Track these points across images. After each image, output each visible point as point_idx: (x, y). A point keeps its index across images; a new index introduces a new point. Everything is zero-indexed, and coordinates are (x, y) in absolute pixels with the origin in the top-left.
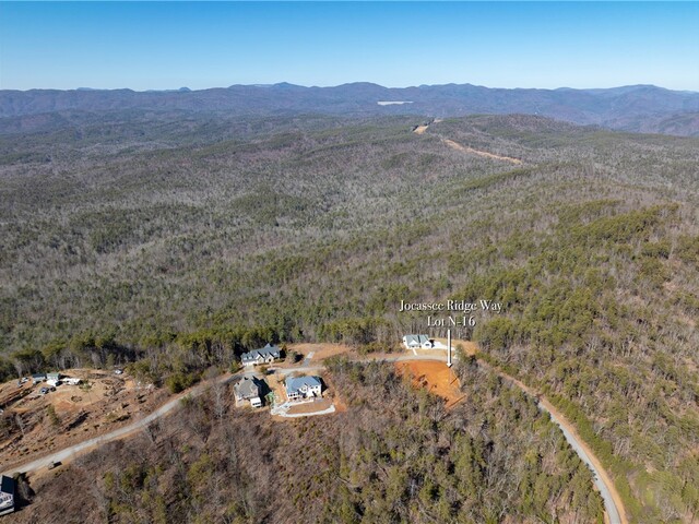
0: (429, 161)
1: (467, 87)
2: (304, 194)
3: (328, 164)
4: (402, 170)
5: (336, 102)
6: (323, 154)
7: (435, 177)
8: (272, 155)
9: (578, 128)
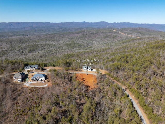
0: (115, 37)
1: (129, 23)
2: (82, 43)
3: (90, 37)
4: (108, 39)
5: (96, 26)
6: (89, 35)
7: (116, 40)
8: (77, 35)
9: (156, 31)
